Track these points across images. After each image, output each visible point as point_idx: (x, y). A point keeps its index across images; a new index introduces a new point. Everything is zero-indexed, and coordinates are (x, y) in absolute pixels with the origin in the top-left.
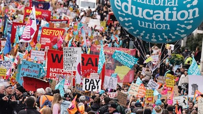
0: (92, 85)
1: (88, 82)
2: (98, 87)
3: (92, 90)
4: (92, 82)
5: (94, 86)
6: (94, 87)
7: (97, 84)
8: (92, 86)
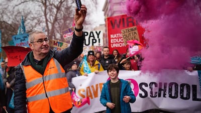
0: (92, 38)
1: (87, 35)
2: (99, 40)
3: (93, 44)
4: (92, 35)
5: (94, 39)
6: (94, 41)
7: (98, 37)
8: (93, 40)
